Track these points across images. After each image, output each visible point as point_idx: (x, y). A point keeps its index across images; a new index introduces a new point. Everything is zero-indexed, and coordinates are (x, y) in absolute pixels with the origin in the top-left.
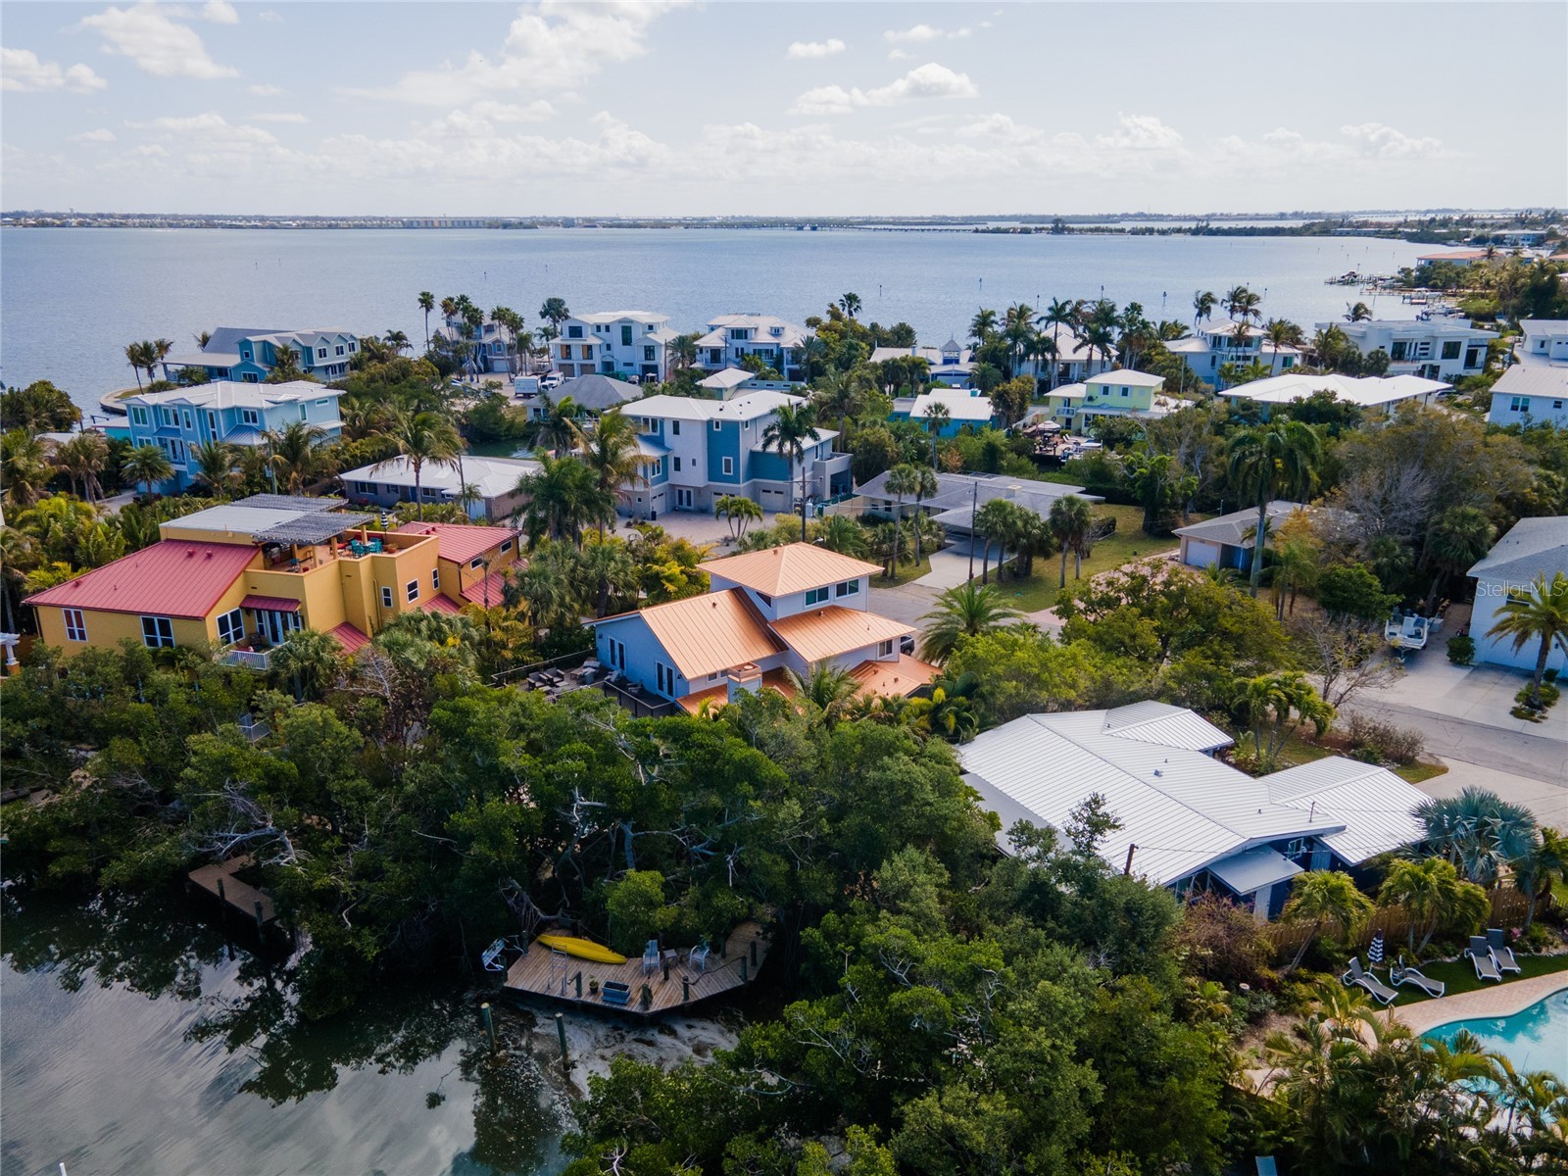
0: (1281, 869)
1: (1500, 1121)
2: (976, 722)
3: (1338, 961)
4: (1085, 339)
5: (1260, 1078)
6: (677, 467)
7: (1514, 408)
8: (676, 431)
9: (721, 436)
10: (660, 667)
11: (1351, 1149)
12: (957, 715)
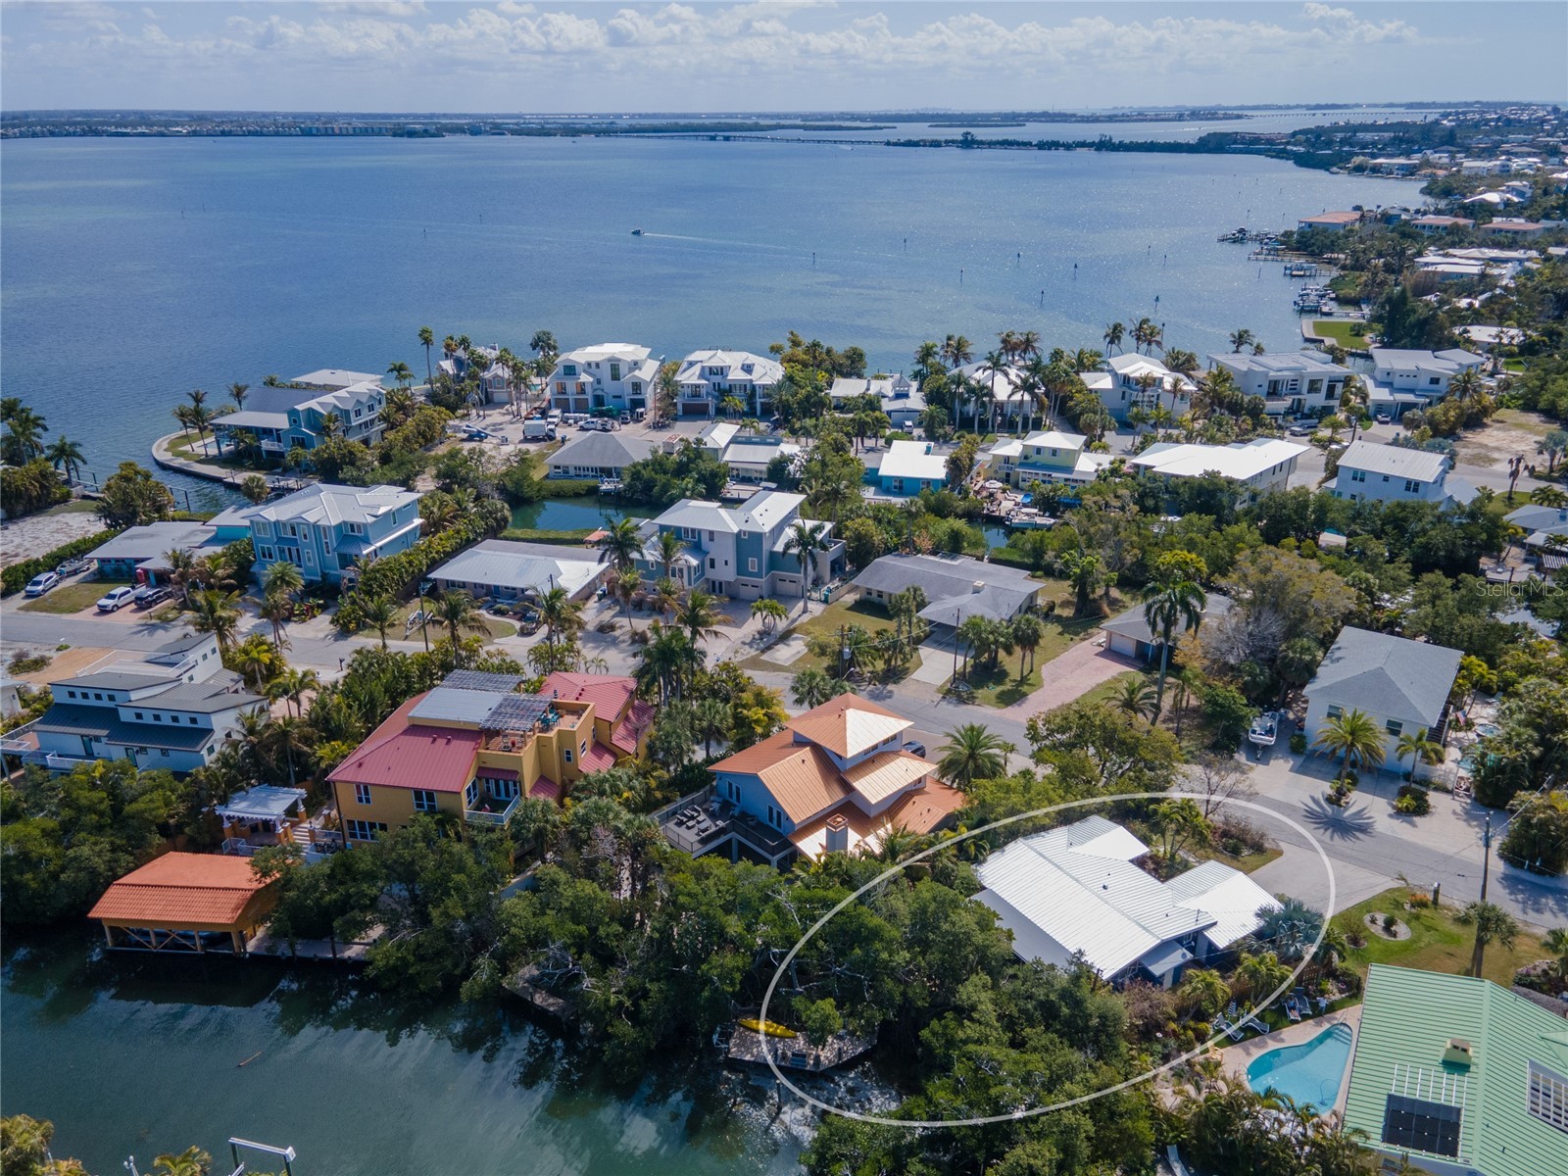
0: (1178, 957)
1: (1286, 1130)
2: (988, 847)
3: (1210, 1015)
4: (1016, 387)
5: (1168, 1099)
6: (712, 566)
7: (1355, 478)
8: (712, 540)
9: (748, 543)
10: (771, 809)
11: (1214, 1147)
12: (975, 844)
